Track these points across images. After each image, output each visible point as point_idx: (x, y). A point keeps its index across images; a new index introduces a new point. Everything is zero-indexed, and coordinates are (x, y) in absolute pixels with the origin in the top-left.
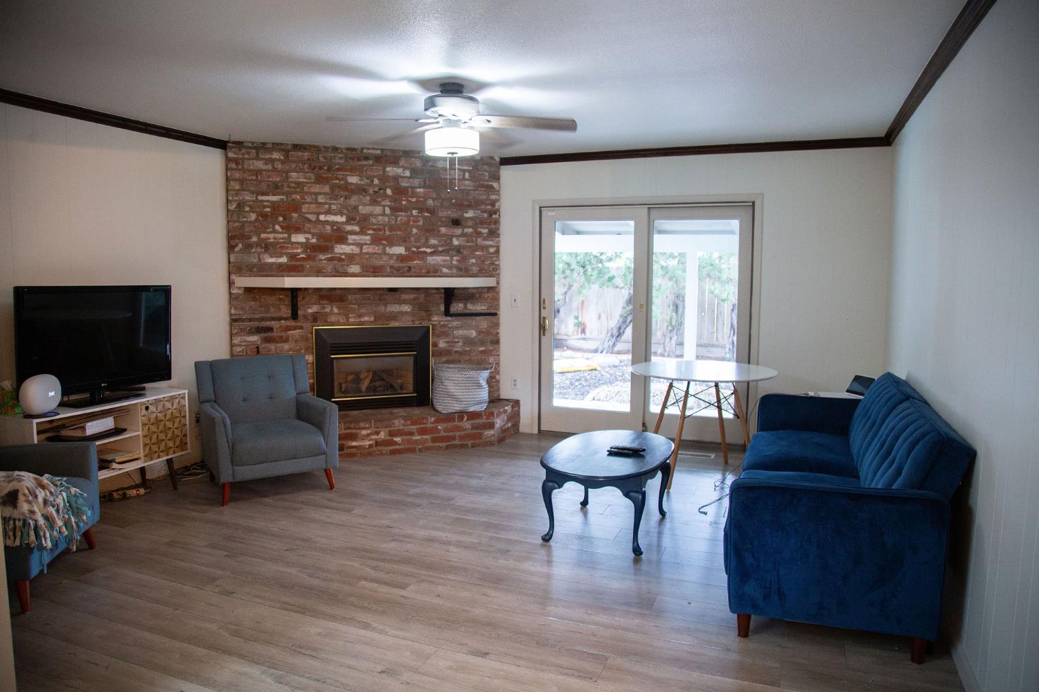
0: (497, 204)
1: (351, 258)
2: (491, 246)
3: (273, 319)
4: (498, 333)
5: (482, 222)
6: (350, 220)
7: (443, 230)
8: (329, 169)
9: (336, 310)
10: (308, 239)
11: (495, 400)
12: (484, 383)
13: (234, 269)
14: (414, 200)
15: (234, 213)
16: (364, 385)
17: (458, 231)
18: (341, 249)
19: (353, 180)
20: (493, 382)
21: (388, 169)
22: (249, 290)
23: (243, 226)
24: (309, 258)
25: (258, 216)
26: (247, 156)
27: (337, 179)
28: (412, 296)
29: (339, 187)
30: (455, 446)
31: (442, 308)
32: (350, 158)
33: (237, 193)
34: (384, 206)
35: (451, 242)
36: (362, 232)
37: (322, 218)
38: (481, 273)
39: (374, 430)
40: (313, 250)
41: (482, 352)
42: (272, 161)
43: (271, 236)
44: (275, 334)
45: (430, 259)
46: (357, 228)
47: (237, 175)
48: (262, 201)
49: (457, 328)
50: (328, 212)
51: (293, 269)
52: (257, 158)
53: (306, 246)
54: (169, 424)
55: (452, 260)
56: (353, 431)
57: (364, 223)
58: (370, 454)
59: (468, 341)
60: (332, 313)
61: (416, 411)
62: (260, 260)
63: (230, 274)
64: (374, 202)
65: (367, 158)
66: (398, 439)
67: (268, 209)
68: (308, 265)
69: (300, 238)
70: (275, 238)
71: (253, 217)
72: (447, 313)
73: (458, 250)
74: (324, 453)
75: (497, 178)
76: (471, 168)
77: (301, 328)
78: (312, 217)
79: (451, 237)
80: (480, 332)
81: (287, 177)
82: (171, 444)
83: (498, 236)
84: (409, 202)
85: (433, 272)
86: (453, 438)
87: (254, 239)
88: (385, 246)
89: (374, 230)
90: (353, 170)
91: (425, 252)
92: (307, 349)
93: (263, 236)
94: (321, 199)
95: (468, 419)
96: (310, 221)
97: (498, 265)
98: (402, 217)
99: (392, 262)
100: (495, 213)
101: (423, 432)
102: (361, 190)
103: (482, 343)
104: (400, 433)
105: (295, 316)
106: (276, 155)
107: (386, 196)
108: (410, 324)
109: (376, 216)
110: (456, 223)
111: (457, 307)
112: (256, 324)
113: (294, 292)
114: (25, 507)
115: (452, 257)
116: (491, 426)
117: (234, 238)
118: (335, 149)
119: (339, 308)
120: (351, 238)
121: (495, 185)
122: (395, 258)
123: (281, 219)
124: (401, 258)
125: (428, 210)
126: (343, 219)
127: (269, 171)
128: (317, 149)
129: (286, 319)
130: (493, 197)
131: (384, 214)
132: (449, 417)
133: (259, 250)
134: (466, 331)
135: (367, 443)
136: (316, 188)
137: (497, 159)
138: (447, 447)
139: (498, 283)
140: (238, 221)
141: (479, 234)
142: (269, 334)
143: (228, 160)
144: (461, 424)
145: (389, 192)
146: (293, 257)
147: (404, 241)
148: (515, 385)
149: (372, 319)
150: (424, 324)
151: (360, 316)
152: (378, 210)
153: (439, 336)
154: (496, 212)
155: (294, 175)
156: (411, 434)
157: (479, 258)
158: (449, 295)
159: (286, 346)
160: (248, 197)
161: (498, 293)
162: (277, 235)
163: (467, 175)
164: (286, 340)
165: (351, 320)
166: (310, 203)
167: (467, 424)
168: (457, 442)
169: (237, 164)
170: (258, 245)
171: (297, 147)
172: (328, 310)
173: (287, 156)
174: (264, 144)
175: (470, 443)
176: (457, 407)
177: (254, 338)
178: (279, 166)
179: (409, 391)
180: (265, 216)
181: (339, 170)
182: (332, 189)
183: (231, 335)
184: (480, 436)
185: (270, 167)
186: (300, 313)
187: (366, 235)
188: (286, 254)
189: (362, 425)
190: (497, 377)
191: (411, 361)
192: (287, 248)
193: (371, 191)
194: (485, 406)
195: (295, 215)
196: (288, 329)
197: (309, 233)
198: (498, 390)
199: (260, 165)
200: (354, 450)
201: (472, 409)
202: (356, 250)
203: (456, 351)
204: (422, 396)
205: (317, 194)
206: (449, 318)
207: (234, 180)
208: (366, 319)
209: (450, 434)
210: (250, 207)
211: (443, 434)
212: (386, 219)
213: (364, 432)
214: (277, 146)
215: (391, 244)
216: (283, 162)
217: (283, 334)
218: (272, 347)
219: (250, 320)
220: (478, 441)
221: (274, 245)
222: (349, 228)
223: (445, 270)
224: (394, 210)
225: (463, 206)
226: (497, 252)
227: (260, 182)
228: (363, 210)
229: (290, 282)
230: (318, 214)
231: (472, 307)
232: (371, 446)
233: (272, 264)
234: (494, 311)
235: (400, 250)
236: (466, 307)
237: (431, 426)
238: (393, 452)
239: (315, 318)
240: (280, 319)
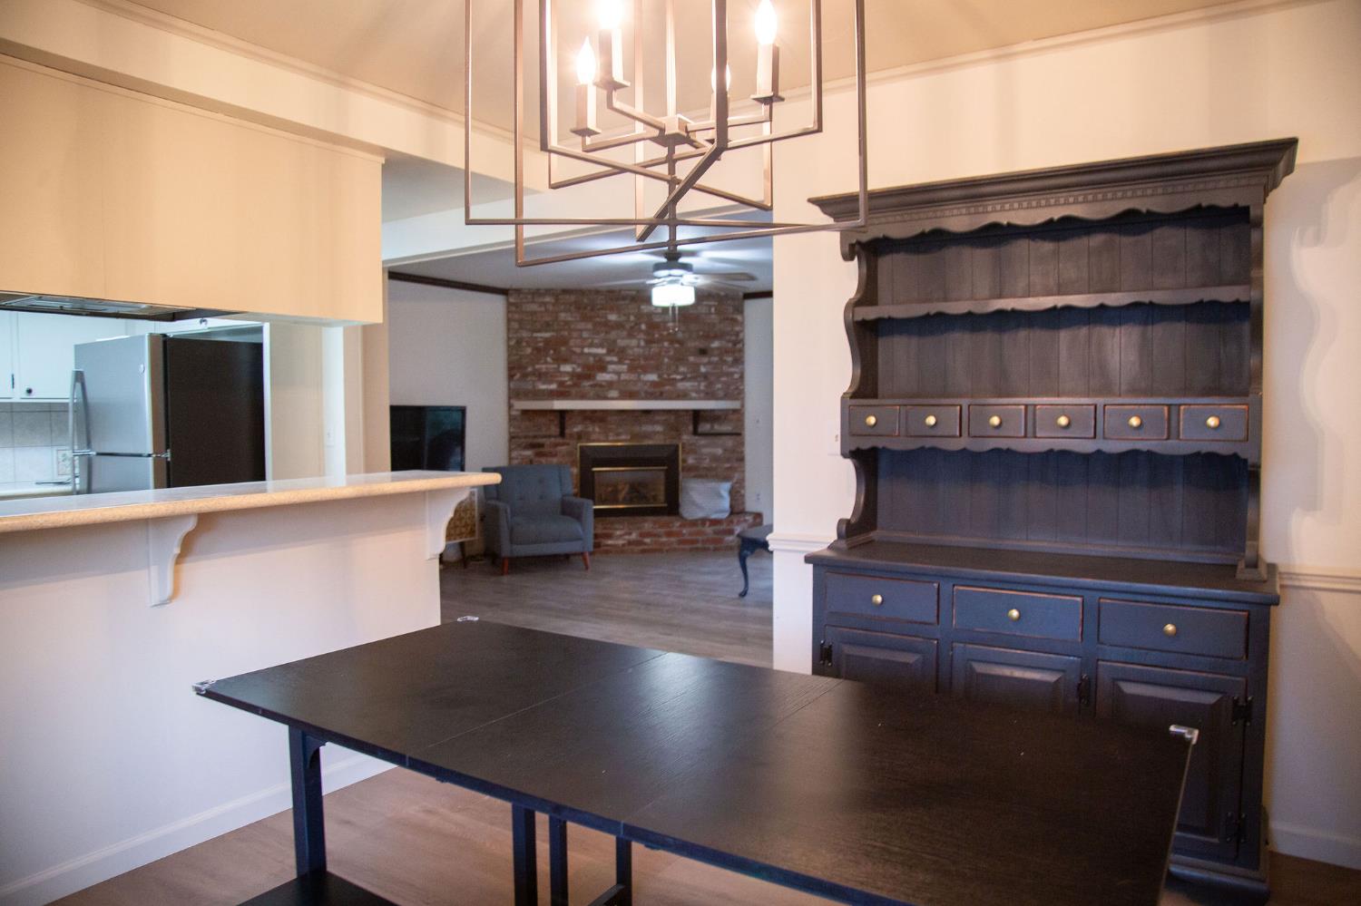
0: (741, 336)
1: (610, 385)
2: (736, 373)
3: (545, 437)
4: (742, 452)
5: (727, 352)
6: (610, 352)
7: (692, 359)
8: (592, 310)
9: (597, 429)
10: (574, 368)
11: (737, 510)
12: (726, 494)
13: (514, 394)
14: (665, 333)
15: (514, 347)
16: (621, 496)
17: (705, 360)
18: (602, 377)
19: (613, 317)
20: (736, 495)
21: (643, 307)
22: (525, 412)
23: (521, 358)
24: (575, 385)
25: (533, 350)
26: (524, 300)
27: (598, 317)
28: (664, 418)
29: (600, 323)
30: (697, 549)
31: (691, 428)
32: (612, 299)
33: (517, 331)
34: (639, 340)
35: (699, 370)
36: (620, 362)
37: (586, 350)
38: (726, 397)
39: (626, 530)
40: (578, 378)
41: (728, 468)
42: (545, 304)
43: (544, 366)
44: (546, 450)
45: (680, 385)
46: (615, 359)
47: (516, 316)
48: (536, 338)
49: (705, 446)
50: (591, 346)
51: (562, 394)
52: (533, 302)
53: (573, 375)
54: (463, 515)
55: (699, 385)
56: (611, 531)
57: (621, 354)
58: (622, 552)
59: (715, 458)
60: (594, 432)
61: (665, 519)
62: (534, 387)
63: (510, 398)
64: (630, 336)
65: (624, 298)
66: (647, 540)
67: (541, 344)
68: (573, 391)
69: (567, 368)
70: (547, 368)
71: (529, 350)
72: (695, 433)
73: (705, 376)
74: (581, 539)
75: (740, 310)
76: (716, 303)
77: (568, 444)
78: (578, 350)
79: (698, 365)
80: (725, 450)
81: (557, 317)
82: (463, 530)
83: (743, 363)
84: (661, 335)
85: (683, 396)
86: (697, 541)
87: (530, 369)
88: (639, 375)
89: (631, 360)
90: (612, 310)
91: (675, 379)
92: (573, 463)
93: (537, 366)
94: (585, 335)
95: (710, 526)
96: (574, 353)
97: (743, 389)
98: (655, 348)
99: (646, 388)
100: (739, 342)
101: (669, 534)
102: (619, 326)
103: (728, 460)
104: (649, 535)
105: (562, 434)
106: (548, 299)
107: (641, 331)
108: (662, 443)
109: (632, 348)
110: (703, 352)
111: (705, 427)
112: (530, 441)
113: (562, 414)
115: (700, 382)
116: (731, 532)
117: (515, 369)
118: (597, 292)
119: (600, 427)
120: (611, 367)
121: (739, 318)
122: (648, 384)
123: (552, 352)
124: (654, 384)
125: (678, 342)
126: (602, 351)
127: (541, 312)
128: (581, 292)
129: (555, 437)
130: (737, 329)
131: (639, 346)
132: (694, 523)
133: (534, 378)
134: (712, 450)
135: (621, 542)
136: (582, 325)
137: (741, 294)
138: (691, 550)
139: (743, 406)
140: (517, 354)
141: (725, 362)
142: (541, 450)
143: (509, 304)
144: (703, 529)
145: (643, 327)
146: (561, 384)
147: (657, 369)
148: (758, 499)
149: (629, 437)
150: (675, 442)
151: (618, 434)
152: (634, 342)
153: (688, 453)
154: (742, 341)
155: (562, 315)
156: (659, 536)
157: (724, 383)
158: (697, 416)
159: (555, 460)
160: (525, 334)
161: (743, 414)
162: (549, 366)
163: (713, 310)
164: (555, 455)
165: (611, 438)
166: (576, 338)
167: (709, 530)
168: (699, 545)
169: (517, 307)
170: (533, 374)
171: (566, 291)
172: (590, 429)
173: (557, 300)
174: (538, 290)
175: (712, 547)
176: (700, 515)
177: (529, 453)
178: (551, 308)
179: (661, 502)
180: (538, 350)
181: (598, 309)
182: (595, 325)
183: (510, 450)
184: (720, 541)
185: (543, 309)
186: (567, 431)
187: (624, 364)
188: (557, 382)
189: (617, 526)
190: (742, 492)
191: (662, 476)
192: (556, 376)
193: (628, 326)
194: (726, 515)
195: (563, 349)
196: (557, 445)
197: (574, 363)
198: (743, 503)
199: (534, 307)
200: (609, 548)
201: (714, 516)
202: (614, 377)
203: (705, 468)
204: (672, 507)
205: (581, 330)
206: (697, 437)
207: (515, 321)
208: (623, 437)
209: (694, 537)
210: (527, 342)
211: (687, 537)
212: (641, 351)
213: (618, 533)
214: (548, 292)
215: (645, 371)
216: (554, 305)
217: (552, 450)
218: (543, 460)
219: (526, 437)
220: (719, 546)
221: (546, 374)
222: (608, 359)
223: (694, 395)
224: (649, 342)
225: (708, 337)
226: (742, 377)
227: (536, 322)
228: (621, 343)
229: (559, 405)
230: (583, 347)
231: (718, 428)
232: (623, 545)
233: (544, 390)
234: (739, 432)
235: (653, 377)
236: (712, 427)
237: (678, 529)
238: (643, 551)
239: (579, 436)
240: (550, 436)
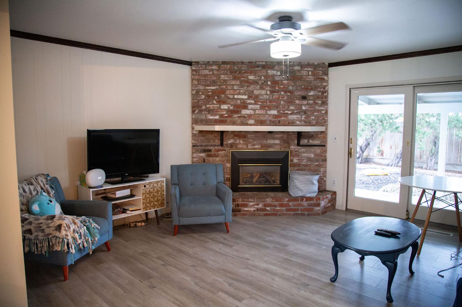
0: (327, 88)
1: (250, 116)
2: (323, 110)
3: (212, 146)
4: (325, 156)
5: (318, 97)
6: (250, 97)
7: (297, 102)
8: (240, 73)
9: (242, 142)
10: (229, 107)
11: (322, 190)
12: (316, 183)
13: (195, 122)
14: (282, 87)
15: (195, 95)
16: (254, 181)
17: (305, 102)
18: (245, 112)
19: (251, 77)
20: (322, 182)
21: (269, 71)
22: (201, 132)
23: (198, 101)
24: (229, 116)
25: (205, 96)
26: (201, 68)
27: (243, 77)
28: (280, 136)
29: (244, 81)
30: (298, 214)
31: (296, 142)
32: (251, 67)
33: (196, 86)
34: (267, 90)
35: (301, 108)
36: (256, 103)
37: (236, 97)
38: (317, 124)
39: (256, 203)
40: (231, 112)
41: (316, 165)
42: (212, 70)
43: (211, 106)
44: (212, 153)
45: (291, 117)
46: (253, 102)
47: (196, 77)
48: (208, 89)
49: (304, 152)
50: (239, 94)
51: (221, 122)
52: (206, 69)
53: (228, 111)
54: (156, 194)
55: (301, 117)
56: (247, 203)
57: (256, 98)
58: (254, 215)
59: (309, 159)
60: (240, 143)
61: (280, 194)
62: (206, 117)
63: (192, 124)
64: (262, 88)
65: (258, 67)
66: (268, 208)
67: (210, 93)
68: (228, 120)
69: (225, 107)
70: (213, 107)
71: (203, 97)
72: (298, 144)
73: (305, 112)
74: (224, 214)
75: (327, 74)
76: (312, 69)
77: (225, 150)
78: (231, 97)
79: (301, 105)
80: (316, 155)
81: (219, 77)
82: (156, 203)
83: (327, 104)
84: (280, 88)
85: (292, 123)
86: (298, 210)
87: (204, 107)
88: (267, 110)
89: (262, 102)
90: (251, 73)
91: (287, 113)
92: (228, 161)
93: (208, 106)
94: (235, 88)
95: (306, 201)
96: (229, 98)
97: (327, 120)
98: (276, 95)
99: (270, 118)
100: (325, 92)
101: (281, 205)
102: (255, 82)
103: (317, 161)
104: (269, 205)
105: (222, 145)
106: (214, 67)
107: (268, 85)
108: (279, 150)
109: (262, 95)
110: (304, 98)
111: (304, 141)
112: (204, 148)
113: (222, 133)
114: (63, 232)
115: (302, 115)
116: (318, 205)
117: (196, 107)
118: (243, 63)
119: (243, 141)
120: (250, 106)
121: (326, 78)
122: (272, 116)
123: (216, 98)
124: (275, 116)
125: (289, 92)
126: (246, 97)
127: (210, 75)
128: (234, 63)
129: (218, 146)
130: (324, 84)
131: (267, 94)
132: (296, 199)
133: (206, 113)
134: (307, 154)
135: (252, 209)
136: (233, 82)
137: (327, 64)
138: (294, 215)
139: (326, 129)
140: (196, 99)
141: (316, 104)
142: (210, 153)
143: (193, 70)
144: (302, 203)
145: (269, 83)
146: (221, 116)
147: (277, 107)
148: (334, 183)
149: (260, 147)
150: (287, 150)
151: (254, 145)
152: (263, 92)
153: (294, 156)
154: (326, 92)
155: (223, 76)
156: (276, 206)
157: (316, 116)
158: (300, 135)
159: (217, 159)
160: (201, 88)
161: (326, 135)
162: (214, 105)
163: (310, 73)
164: (217, 156)
165: (249, 147)
166: (230, 90)
167: (305, 203)
168: (299, 212)
169: (196, 72)
170: (205, 110)
171: (224, 63)
172: (238, 142)
173: (219, 67)
174: (209, 62)
175: (306, 213)
176: (300, 194)
177: (203, 155)
178: (216, 72)
179: (278, 184)
180: (208, 96)
181: (244, 73)
182: (241, 82)
183: (193, 153)
184: (312, 210)
185: (211, 73)
186: (224, 143)
187: (258, 105)
188: (218, 114)
189: (250, 200)
190: (325, 179)
191: (279, 169)
192: (219, 111)
193: (260, 83)
194: (315, 194)
195: (223, 96)
196: (219, 150)
197: (229, 104)
198: (325, 185)
199: (207, 72)
200: (246, 212)
201: (308, 195)
202: (252, 112)
203: (303, 165)
204: (284, 187)
205: (233, 85)
206: (300, 147)
207: (195, 80)
208: (257, 147)
209: (296, 208)
210: (202, 92)
211: (292, 207)
212: (268, 97)
213: (251, 204)
214: (215, 63)
215: (270, 109)
216: (217, 70)
217: (216, 153)
218: (211, 159)
219: (201, 146)
220: (310, 213)
221: (213, 110)
222: (249, 101)
223: (298, 122)
224: (272, 92)
225: (307, 89)
226: (326, 113)
227: (207, 80)
228: (256, 92)
229: (218, 128)
230: (234, 95)
231: (312, 142)
232: (254, 211)
233: (211, 120)
234: (324, 144)
235: (274, 112)
236: (308, 142)
237: (287, 203)
238: (266, 215)
239: (231, 146)
240: (215, 146)
